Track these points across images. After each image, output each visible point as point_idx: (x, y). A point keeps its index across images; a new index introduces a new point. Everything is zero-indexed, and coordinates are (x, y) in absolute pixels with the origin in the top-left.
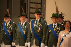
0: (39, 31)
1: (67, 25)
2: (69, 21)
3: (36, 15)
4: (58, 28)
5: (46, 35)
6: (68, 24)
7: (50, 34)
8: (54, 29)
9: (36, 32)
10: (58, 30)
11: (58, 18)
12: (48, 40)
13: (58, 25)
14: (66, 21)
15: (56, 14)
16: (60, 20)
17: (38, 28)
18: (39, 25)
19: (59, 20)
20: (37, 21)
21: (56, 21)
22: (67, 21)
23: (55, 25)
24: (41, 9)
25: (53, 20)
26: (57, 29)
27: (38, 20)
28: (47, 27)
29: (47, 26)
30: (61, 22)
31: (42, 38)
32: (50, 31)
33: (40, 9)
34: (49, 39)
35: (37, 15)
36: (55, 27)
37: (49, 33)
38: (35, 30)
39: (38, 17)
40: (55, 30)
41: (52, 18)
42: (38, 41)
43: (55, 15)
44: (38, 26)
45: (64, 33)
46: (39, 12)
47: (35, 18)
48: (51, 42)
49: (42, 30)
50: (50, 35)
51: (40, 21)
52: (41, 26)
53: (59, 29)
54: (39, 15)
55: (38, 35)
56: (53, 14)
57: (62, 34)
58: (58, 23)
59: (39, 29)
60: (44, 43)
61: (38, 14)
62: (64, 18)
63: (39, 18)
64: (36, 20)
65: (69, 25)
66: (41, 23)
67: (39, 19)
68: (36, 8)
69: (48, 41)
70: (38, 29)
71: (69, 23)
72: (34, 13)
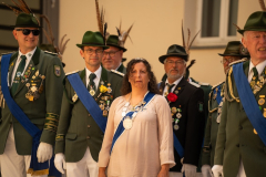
0: (31, 99)
1: (138, 75)
2: (145, 63)
3: (19, 36)
4: (106, 85)
5: (58, 112)
6: (141, 72)
7: (75, 107)
8: (89, 90)
9: (18, 100)
10: (104, 94)
11: (104, 48)
12: (65, 132)
13: (105, 77)
14: (134, 62)
15: (97, 33)
16: (112, 55)
17: (28, 85)
18: (33, 73)
19: (107, 56)
20: (24, 59)
21: (96, 59)
22: (138, 61)
23: (93, 77)
24: (39, 12)
25: (87, 55)
26: (103, 88)
27: (27, 55)
28: (64, 82)
29: (65, 80)
30: (117, 63)
31: (44, 126)
32: (75, 98)
33: (34, 11)
34: (71, 129)
35: (23, 36)
36: (92, 83)
37: (72, 106)
38: (14, 93)
39: (28, 44)
40: (92, 93)
41: (81, 47)
42: (27, 136)
43: (94, 38)
44: (30, 78)
45: (127, 104)
46: (31, 24)
47: (16, 49)
48: (80, 139)
49: (42, 93)
50: (74, 112)
51: (36, 58)
52: (38, 78)
53: (109, 90)
54: (31, 35)
55: (29, 112)
56: (88, 33)
57: (119, 109)
58: (103, 70)
59: (34, 89)
60: (52, 141)
61: (27, 33)
62: (125, 50)
63: (32, 48)
64: (20, 54)
65: (143, 75)
66: (39, 66)
67: (32, 53)
68: (18, 9)
69: (68, 136)
70: (28, 90)
71: (144, 69)
72: (11, 28)
